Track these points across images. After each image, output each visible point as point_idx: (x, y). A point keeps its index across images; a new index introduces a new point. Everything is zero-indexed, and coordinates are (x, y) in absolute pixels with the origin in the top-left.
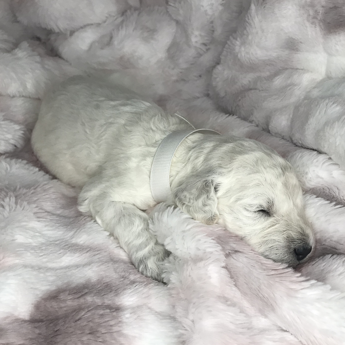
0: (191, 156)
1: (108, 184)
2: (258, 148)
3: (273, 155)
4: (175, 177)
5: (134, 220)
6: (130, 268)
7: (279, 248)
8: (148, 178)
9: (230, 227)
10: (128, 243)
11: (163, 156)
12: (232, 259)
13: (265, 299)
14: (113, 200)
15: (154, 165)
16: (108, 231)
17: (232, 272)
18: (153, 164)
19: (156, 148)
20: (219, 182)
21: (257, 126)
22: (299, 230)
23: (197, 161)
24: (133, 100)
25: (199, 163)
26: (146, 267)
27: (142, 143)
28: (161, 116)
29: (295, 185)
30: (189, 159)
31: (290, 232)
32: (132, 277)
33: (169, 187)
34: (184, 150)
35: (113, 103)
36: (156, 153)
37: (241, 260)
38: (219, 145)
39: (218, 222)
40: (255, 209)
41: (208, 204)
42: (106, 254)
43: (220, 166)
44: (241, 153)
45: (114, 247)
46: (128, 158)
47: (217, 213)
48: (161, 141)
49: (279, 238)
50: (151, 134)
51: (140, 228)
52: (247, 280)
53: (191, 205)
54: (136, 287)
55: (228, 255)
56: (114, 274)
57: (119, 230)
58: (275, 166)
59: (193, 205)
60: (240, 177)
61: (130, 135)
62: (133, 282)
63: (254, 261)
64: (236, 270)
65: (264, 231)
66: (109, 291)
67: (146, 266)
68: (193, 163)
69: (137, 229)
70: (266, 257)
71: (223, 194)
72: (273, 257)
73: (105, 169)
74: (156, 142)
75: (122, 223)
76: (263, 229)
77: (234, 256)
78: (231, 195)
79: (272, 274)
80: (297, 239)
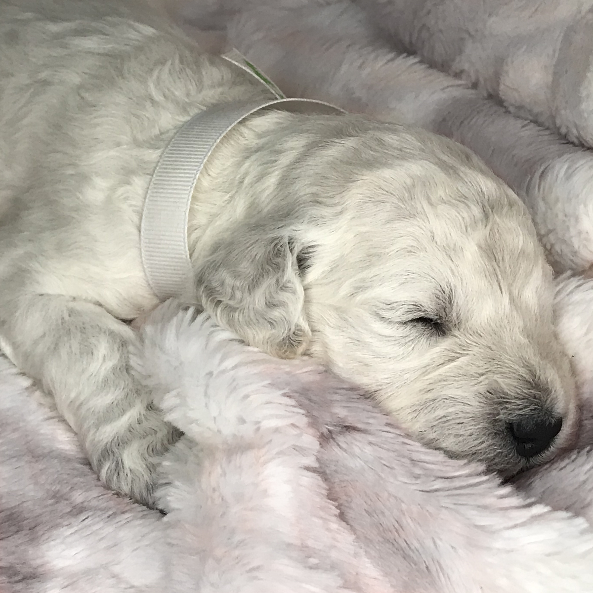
0: (246, 174)
1: (29, 247)
2: (423, 151)
3: (464, 170)
4: (205, 231)
5: (96, 343)
6: (75, 472)
7: (464, 421)
8: (135, 231)
9: (341, 365)
10: (77, 403)
11: (174, 175)
12: (336, 450)
13: (414, 552)
14: (43, 292)
15: (151, 198)
16: (29, 377)
17: (336, 484)
18: (148, 196)
19: (159, 152)
20: (309, 242)
21: (475, 86)
22: (523, 371)
23: (260, 187)
24: (109, 18)
25: (267, 192)
26: (119, 466)
27: (122, 136)
28: (181, 62)
29: (523, 252)
30: (242, 182)
31: (496, 377)
32: (78, 497)
33: (189, 256)
34: (233, 157)
35: (54, 28)
36: (157, 166)
37: (357, 451)
38: (320, 142)
39: (309, 352)
40: (400, 314)
41: (279, 301)
42: (15, 436)
43: (317, 202)
44: (370, 164)
45: (41, 418)
46: (84, 178)
47: (305, 326)
48: (175, 131)
49: (466, 394)
50: (149, 112)
51: (110, 364)
52: (369, 502)
53: (238, 306)
54: (87, 520)
55: (326, 438)
56: (32, 486)
57: (54, 371)
58: (463, 199)
59: (242, 304)
60: (364, 229)
61: (92, 116)
62: (78, 510)
63: (391, 454)
64: (346, 478)
65: (429, 373)
66: (14, 529)
67: (117, 463)
68: (251, 193)
69: (100, 368)
70: (431, 445)
71: (323, 276)
72: (449, 443)
73: (28, 208)
74: (161, 134)
75: (64, 352)
76: (424, 370)
77: (341, 439)
78: (340, 279)
79: (436, 487)
80: (516, 398)
